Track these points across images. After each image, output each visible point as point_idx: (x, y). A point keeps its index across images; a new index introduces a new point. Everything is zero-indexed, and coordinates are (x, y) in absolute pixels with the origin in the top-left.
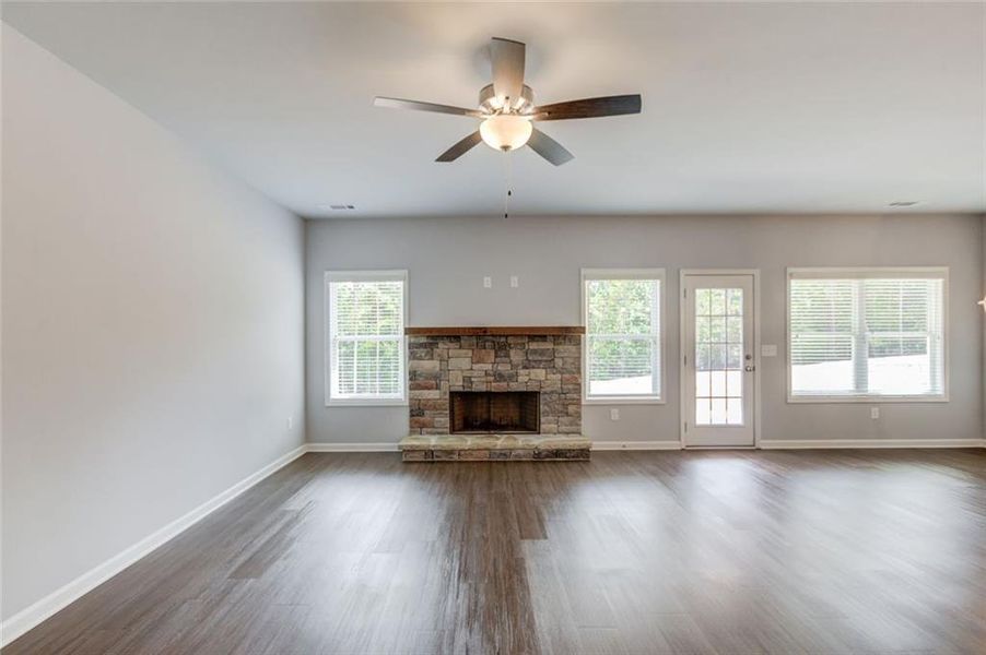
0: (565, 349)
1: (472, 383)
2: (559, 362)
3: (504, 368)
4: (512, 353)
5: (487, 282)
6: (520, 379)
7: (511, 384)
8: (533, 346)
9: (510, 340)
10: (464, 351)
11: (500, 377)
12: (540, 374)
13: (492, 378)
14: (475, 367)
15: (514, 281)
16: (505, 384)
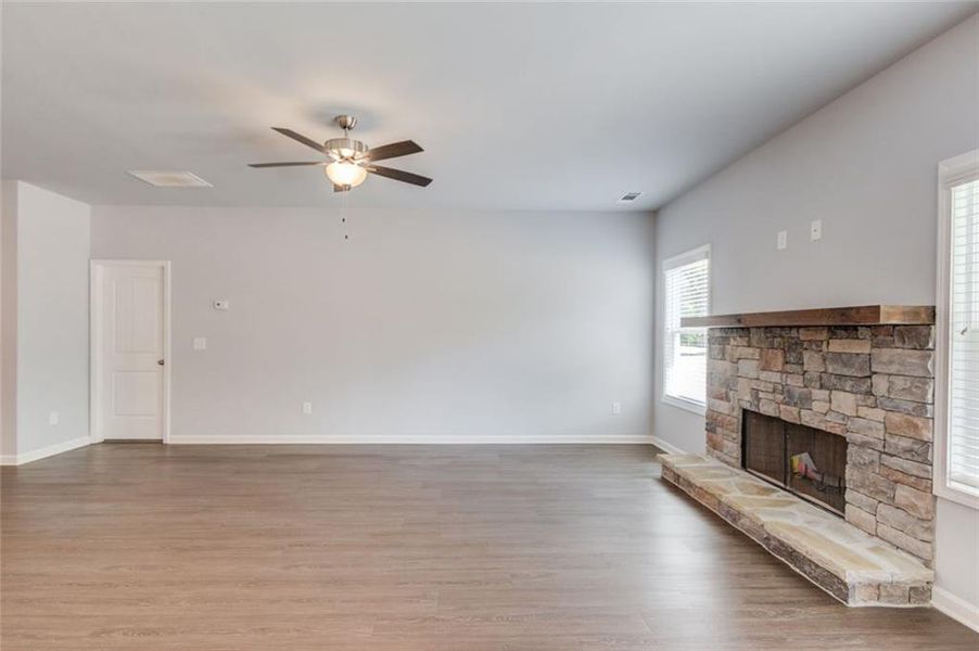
0: (893, 358)
1: (759, 400)
2: (880, 385)
3: (795, 382)
4: (806, 355)
5: (782, 240)
6: (816, 406)
7: (803, 412)
8: (836, 346)
9: (803, 335)
10: (750, 350)
11: (789, 397)
12: (845, 401)
13: (781, 397)
14: (764, 375)
15: (816, 230)
16: (794, 410)
